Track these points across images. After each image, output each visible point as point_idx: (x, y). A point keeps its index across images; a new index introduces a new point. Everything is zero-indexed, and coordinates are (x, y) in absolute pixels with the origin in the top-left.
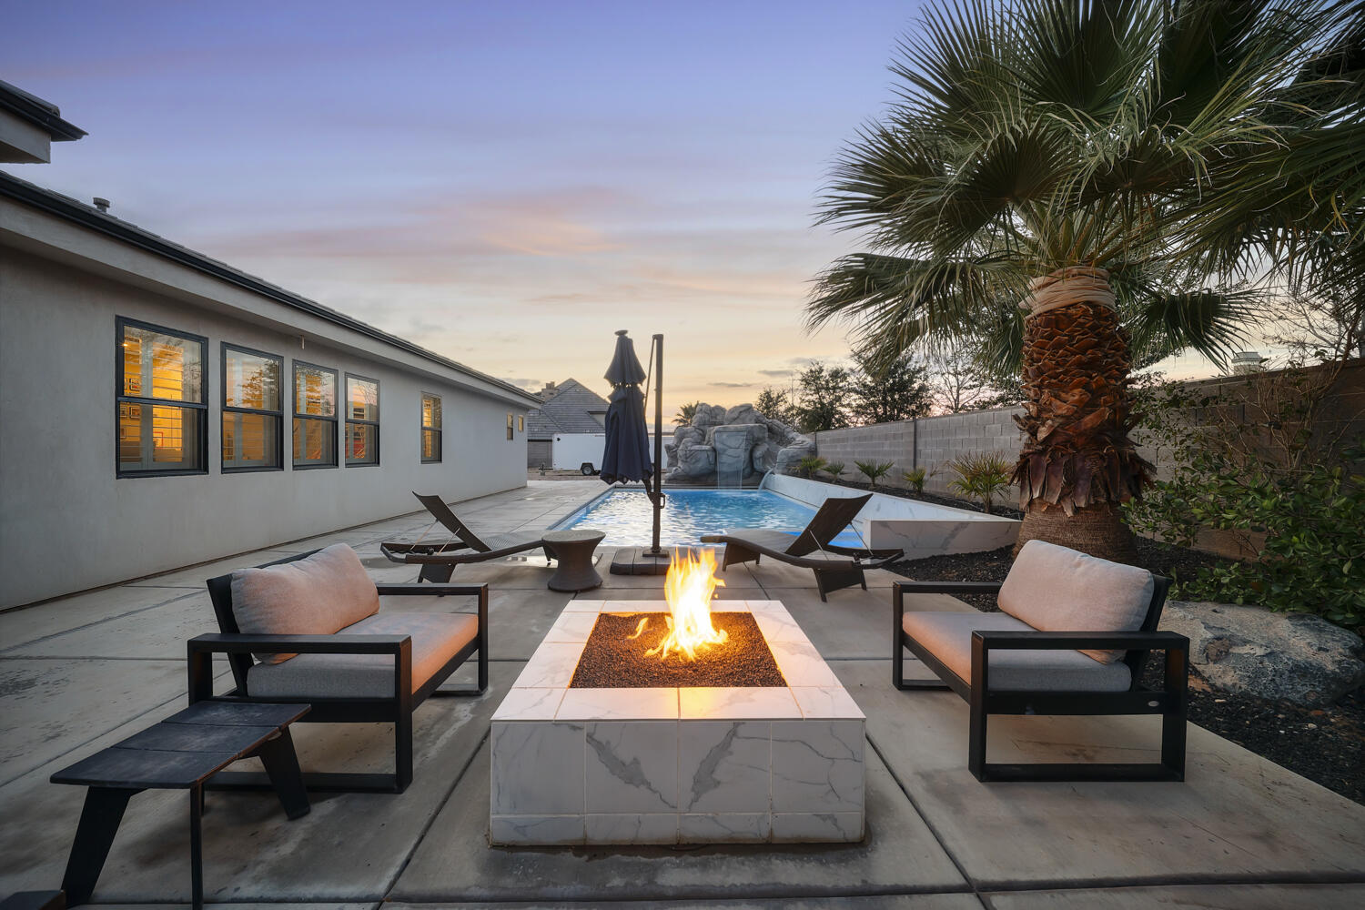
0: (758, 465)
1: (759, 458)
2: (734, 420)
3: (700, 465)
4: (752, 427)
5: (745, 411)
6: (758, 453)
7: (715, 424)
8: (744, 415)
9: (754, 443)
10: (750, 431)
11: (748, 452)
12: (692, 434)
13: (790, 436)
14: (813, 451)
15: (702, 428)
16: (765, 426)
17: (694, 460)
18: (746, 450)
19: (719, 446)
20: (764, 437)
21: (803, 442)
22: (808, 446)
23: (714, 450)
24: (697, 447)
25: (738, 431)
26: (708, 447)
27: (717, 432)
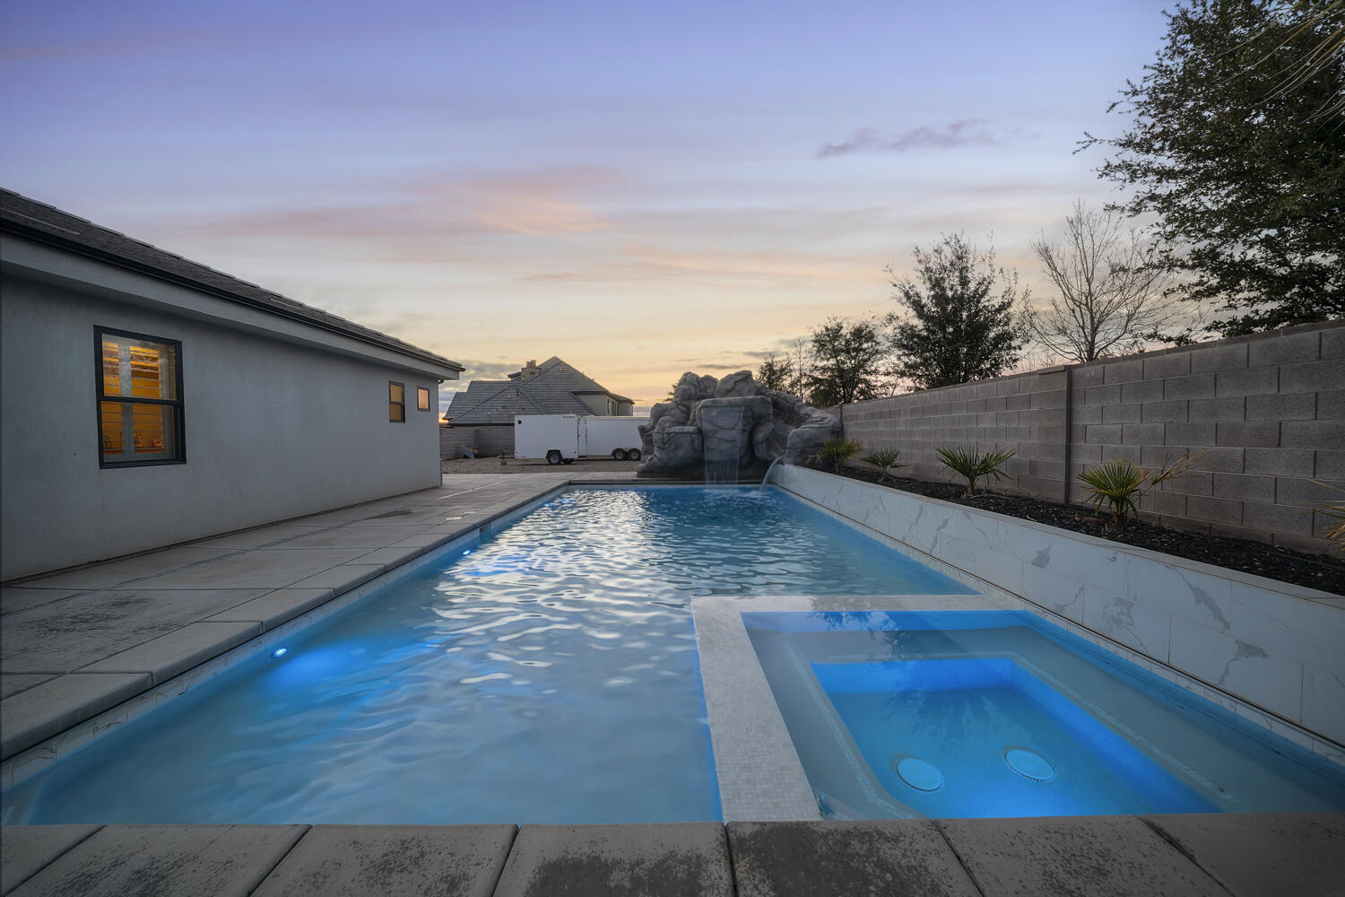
0: (761, 451)
1: (762, 443)
2: (728, 392)
3: (681, 453)
4: (752, 400)
5: (742, 380)
6: (761, 435)
7: (700, 398)
8: (740, 385)
9: (753, 421)
10: (749, 406)
11: (747, 434)
12: (673, 412)
13: (803, 412)
14: (839, 431)
15: (685, 403)
16: (769, 399)
17: (673, 447)
18: (744, 431)
19: (706, 426)
20: (768, 414)
21: (823, 419)
22: (830, 424)
23: (700, 431)
24: (678, 429)
25: (731, 405)
26: (691, 429)
27: (703, 407)
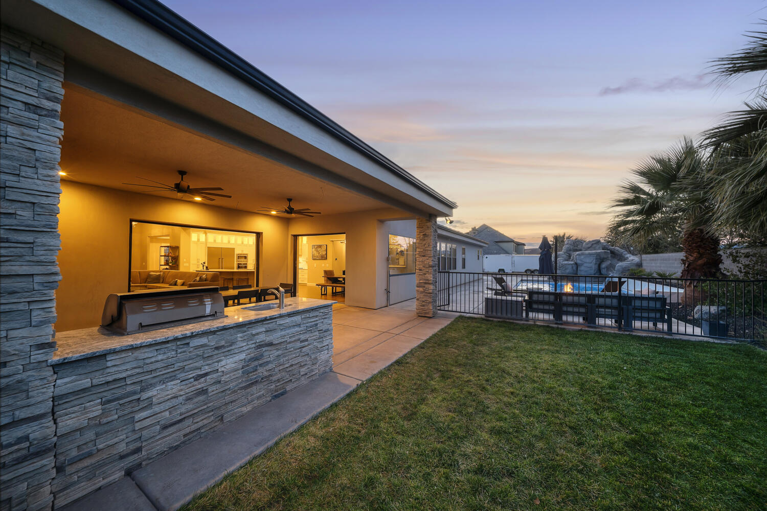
0: (604, 272)
1: (604, 268)
2: (589, 248)
3: (568, 271)
4: (599, 252)
5: (595, 243)
6: (604, 265)
7: (576, 250)
8: (594, 246)
9: (600, 260)
10: (598, 254)
11: (597, 265)
12: (563, 256)
13: (626, 256)
14: (640, 265)
15: (568, 252)
16: (609, 251)
17: (564, 269)
18: (596, 264)
19: (579, 262)
20: (608, 257)
21: (633, 260)
22: (636, 262)
23: (576, 264)
24: (566, 262)
25: (590, 254)
26: (572, 262)
27: (577, 255)
